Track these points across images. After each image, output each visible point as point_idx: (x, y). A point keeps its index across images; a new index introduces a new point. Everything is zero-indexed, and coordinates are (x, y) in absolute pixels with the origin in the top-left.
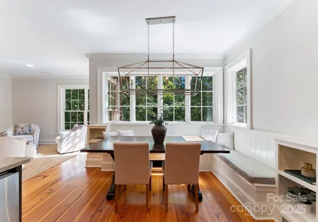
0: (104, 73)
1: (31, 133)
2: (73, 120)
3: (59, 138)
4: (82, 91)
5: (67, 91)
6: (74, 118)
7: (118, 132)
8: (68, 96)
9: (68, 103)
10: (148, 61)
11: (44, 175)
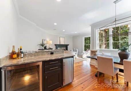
0: (96, 30)
1: (76, 51)
2: (87, 48)
3: (82, 53)
4: (90, 38)
5: (85, 38)
6: (87, 47)
7: (103, 53)
8: (85, 40)
9: (85, 42)
10: (115, 21)
11: (78, 63)
